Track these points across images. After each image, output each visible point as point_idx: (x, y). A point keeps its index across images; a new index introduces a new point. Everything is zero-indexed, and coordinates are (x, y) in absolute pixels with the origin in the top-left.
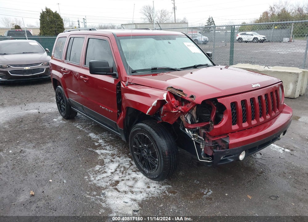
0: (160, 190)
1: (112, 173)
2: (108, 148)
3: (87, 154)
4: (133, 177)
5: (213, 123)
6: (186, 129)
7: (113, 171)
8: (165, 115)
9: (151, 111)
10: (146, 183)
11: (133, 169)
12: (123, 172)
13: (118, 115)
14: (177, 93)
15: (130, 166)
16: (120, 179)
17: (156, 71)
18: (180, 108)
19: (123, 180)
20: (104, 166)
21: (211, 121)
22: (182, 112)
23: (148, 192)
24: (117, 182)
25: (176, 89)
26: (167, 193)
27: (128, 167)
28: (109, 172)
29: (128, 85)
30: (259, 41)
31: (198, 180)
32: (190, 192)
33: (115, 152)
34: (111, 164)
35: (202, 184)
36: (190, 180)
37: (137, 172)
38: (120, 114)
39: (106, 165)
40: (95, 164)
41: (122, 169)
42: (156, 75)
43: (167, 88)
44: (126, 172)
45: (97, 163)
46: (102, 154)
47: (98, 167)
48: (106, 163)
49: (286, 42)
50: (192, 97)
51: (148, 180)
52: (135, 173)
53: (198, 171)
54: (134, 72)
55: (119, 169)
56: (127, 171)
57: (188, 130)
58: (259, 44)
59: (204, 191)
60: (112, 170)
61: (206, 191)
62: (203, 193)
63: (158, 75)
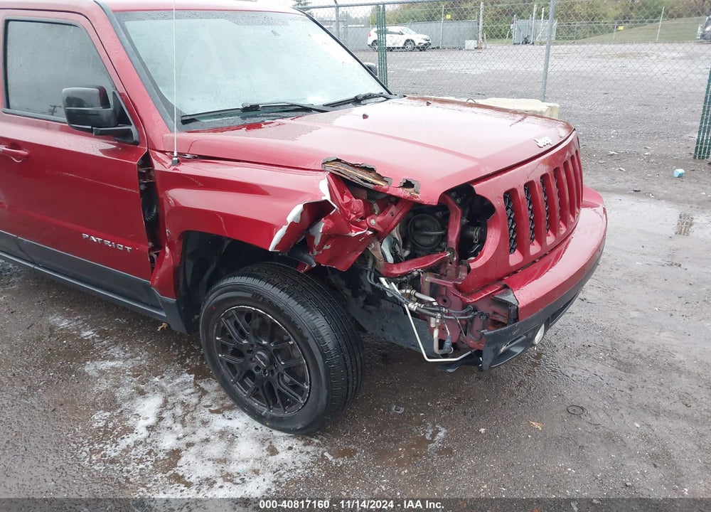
0: (308, 453)
1: (150, 428)
2: (116, 351)
3: (52, 381)
4: (217, 429)
5: (456, 253)
6: (383, 280)
7: (152, 421)
8: (326, 247)
9: (283, 239)
10: (263, 442)
11: (211, 406)
12: (184, 418)
13: (152, 258)
14: (358, 175)
15: (200, 397)
16: (181, 444)
17: (256, 116)
18: (373, 222)
19: (189, 445)
20: (119, 411)
21: (450, 250)
22: (375, 232)
23: (276, 467)
24: (175, 454)
25: (353, 165)
26: (330, 458)
27: (194, 400)
28: (141, 426)
29: (178, 161)
30: (418, 48)
31: (399, 404)
32: (389, 442)
33: (143, 359)
34: (139, 400)
35: (413, 414)
36: (378, 407)
37: (227, 413)
38: (157, 254)
39: (125, 405)
40: (88, 410)
41: (179, 411)
42: (258, 126)
43: (324, 164)
44: (194, 418)
45: (93, 405)
46: (102, 372)
47: (100, 418)
48: (124, 400)
49: (472, 50)
50: (408, 184)
51: (264, 430)
52: (220, 416)
53: (391, 378)
54: (187, 121)
55: (170, 413)
56: (195, 414)
57: (389, 282)
58: (418, 54)
59: (425, 433)
60: (147, 418)
61: (431, 431)
62: (424, 438)
63: (263, 126)
